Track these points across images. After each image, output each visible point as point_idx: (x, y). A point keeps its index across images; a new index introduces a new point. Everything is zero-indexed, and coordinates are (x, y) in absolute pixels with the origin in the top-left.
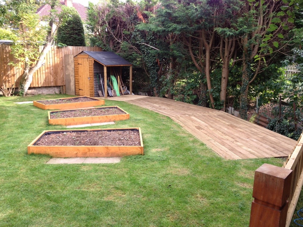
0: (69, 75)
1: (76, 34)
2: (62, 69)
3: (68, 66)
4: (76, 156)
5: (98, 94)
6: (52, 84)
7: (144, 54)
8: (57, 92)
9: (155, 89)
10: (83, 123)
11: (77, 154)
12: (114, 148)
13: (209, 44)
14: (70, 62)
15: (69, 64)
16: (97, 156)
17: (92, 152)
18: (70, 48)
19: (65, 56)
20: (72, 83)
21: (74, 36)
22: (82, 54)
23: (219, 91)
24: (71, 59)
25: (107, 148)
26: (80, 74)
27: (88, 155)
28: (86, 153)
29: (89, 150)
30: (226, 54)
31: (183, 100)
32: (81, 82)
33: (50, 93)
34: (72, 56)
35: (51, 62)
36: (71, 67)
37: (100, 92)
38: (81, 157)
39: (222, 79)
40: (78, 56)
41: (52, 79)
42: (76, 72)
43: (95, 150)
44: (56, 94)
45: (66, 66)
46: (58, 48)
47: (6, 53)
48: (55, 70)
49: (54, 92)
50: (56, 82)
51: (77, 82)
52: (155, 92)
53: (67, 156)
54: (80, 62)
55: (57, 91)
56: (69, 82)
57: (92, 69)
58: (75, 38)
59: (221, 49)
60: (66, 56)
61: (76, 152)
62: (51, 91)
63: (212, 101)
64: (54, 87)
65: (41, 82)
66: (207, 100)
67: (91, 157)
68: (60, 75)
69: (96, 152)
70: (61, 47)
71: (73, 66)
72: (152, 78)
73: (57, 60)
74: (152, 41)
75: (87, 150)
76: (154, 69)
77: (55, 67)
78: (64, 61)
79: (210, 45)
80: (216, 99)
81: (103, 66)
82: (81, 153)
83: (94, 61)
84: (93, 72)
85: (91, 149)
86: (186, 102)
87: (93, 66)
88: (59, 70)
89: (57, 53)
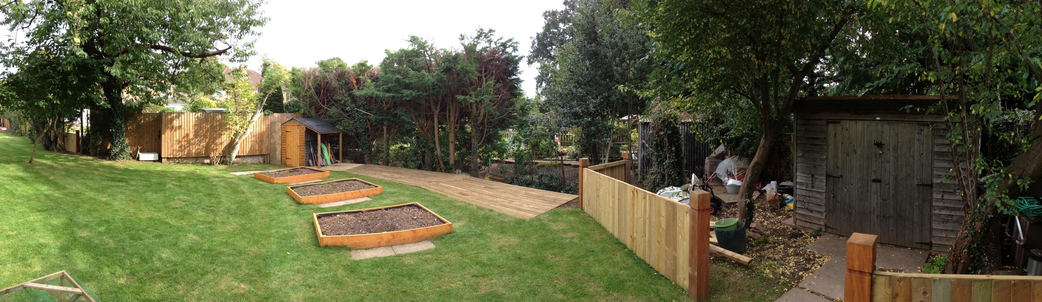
0: (275, 143)
1: (277, 100)
2: (268, 137)
3: (274, 134)
4: (379, 246)
5: (309, 163)
6: (257, 153)
7: (354, 119)
8: (261, 161)
9: (366, 156)
10: (336, 201)
11: (379, 243)
12: (421, 230)
13: (436, 109)
14: (277, 130)
15: (275, 132)
16: (403, 243)
17: (398, 239)
18: (276, 115)
19: (271, 123)
20: (278, 153)
21: (275, 102)
22: (292, 121)
23: (448, 155)
24: (278, 126)
25: (414, 231)
26: (288, 142)
27: (392, 243)
28: (390, 241)
29: (393, 235)
30: (452, 119)
31: (406, 166)
32: (288, 151)
33: (254, 162)
34: (280, 124)
35: (258, 130)
36: (277, 136)
37: (310, 161)
38: (384, 246)
39: (450, 143)
40: (287, 124)
41: (257, 147)
42: (283, 140)
43: (400, 236)
44: (260, 163)
45: (271, 134)
46: (265, 115)
47: (216, 121)
48: (261, 138)
49: (258, 161)
50: (261, 150)
51: (283, 151)
52: (366, 159)
53: (367, 247)
54: (289, 129)
55: (261, 159)
56: (275, 150)
57: (304, 137)
58: (276, 105)
59: (447, 115)
60: (273, 123)
61: (378, 241)
62: (255, 160)
63: (442, 165)
64: (258, 155)
65: (247, 151)
66: (433, 165)
67: (396, 245)
68: (266, 144)
69: (402, 238)
70: (268, 115)
71: (280, 134)
72: (363, 144)
73: (264, 128)
74: (364, 106)
75: (391, 237)
76: (365, 135)
77: (261, 135)
78: (271, 129)
79: (438, 111)
80: (446, 164)
81: (317, 134)
82: (384, 241)
83: (306, 128)
84: (304, 139)
85: (396, 235)
86: (410, 168)
87: (304, 134)
88: (265, 138)
89: (264, 121)
